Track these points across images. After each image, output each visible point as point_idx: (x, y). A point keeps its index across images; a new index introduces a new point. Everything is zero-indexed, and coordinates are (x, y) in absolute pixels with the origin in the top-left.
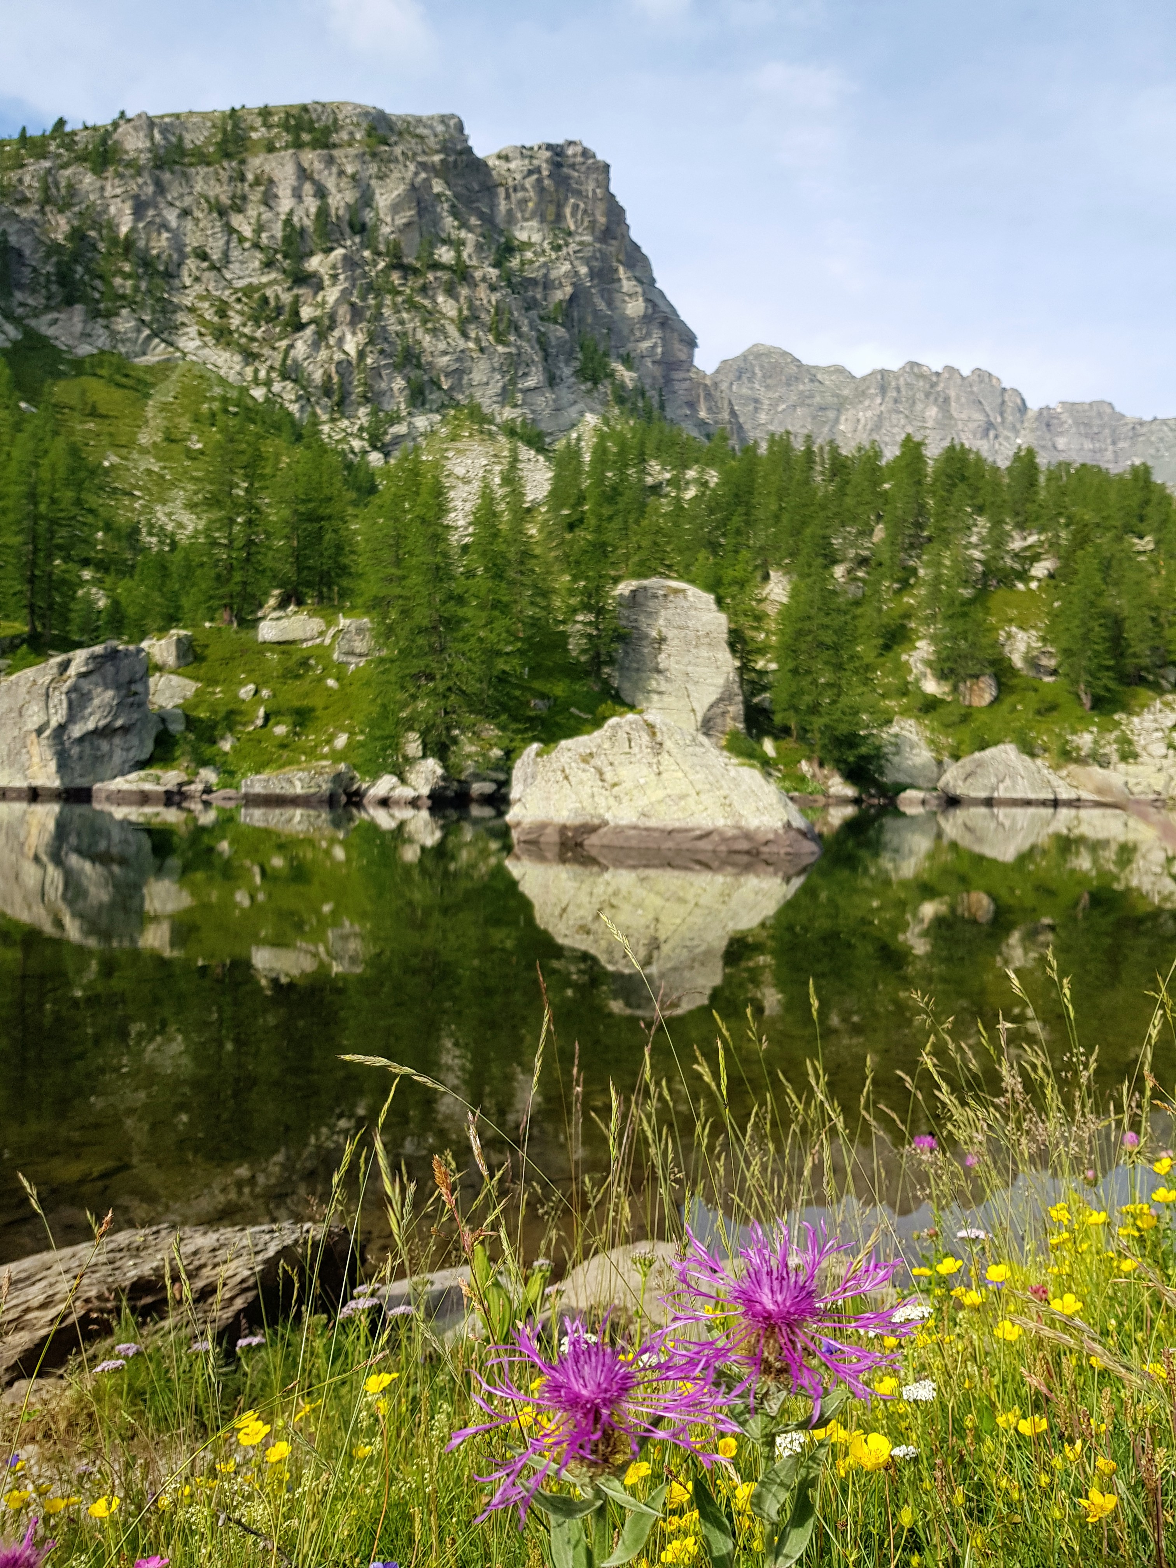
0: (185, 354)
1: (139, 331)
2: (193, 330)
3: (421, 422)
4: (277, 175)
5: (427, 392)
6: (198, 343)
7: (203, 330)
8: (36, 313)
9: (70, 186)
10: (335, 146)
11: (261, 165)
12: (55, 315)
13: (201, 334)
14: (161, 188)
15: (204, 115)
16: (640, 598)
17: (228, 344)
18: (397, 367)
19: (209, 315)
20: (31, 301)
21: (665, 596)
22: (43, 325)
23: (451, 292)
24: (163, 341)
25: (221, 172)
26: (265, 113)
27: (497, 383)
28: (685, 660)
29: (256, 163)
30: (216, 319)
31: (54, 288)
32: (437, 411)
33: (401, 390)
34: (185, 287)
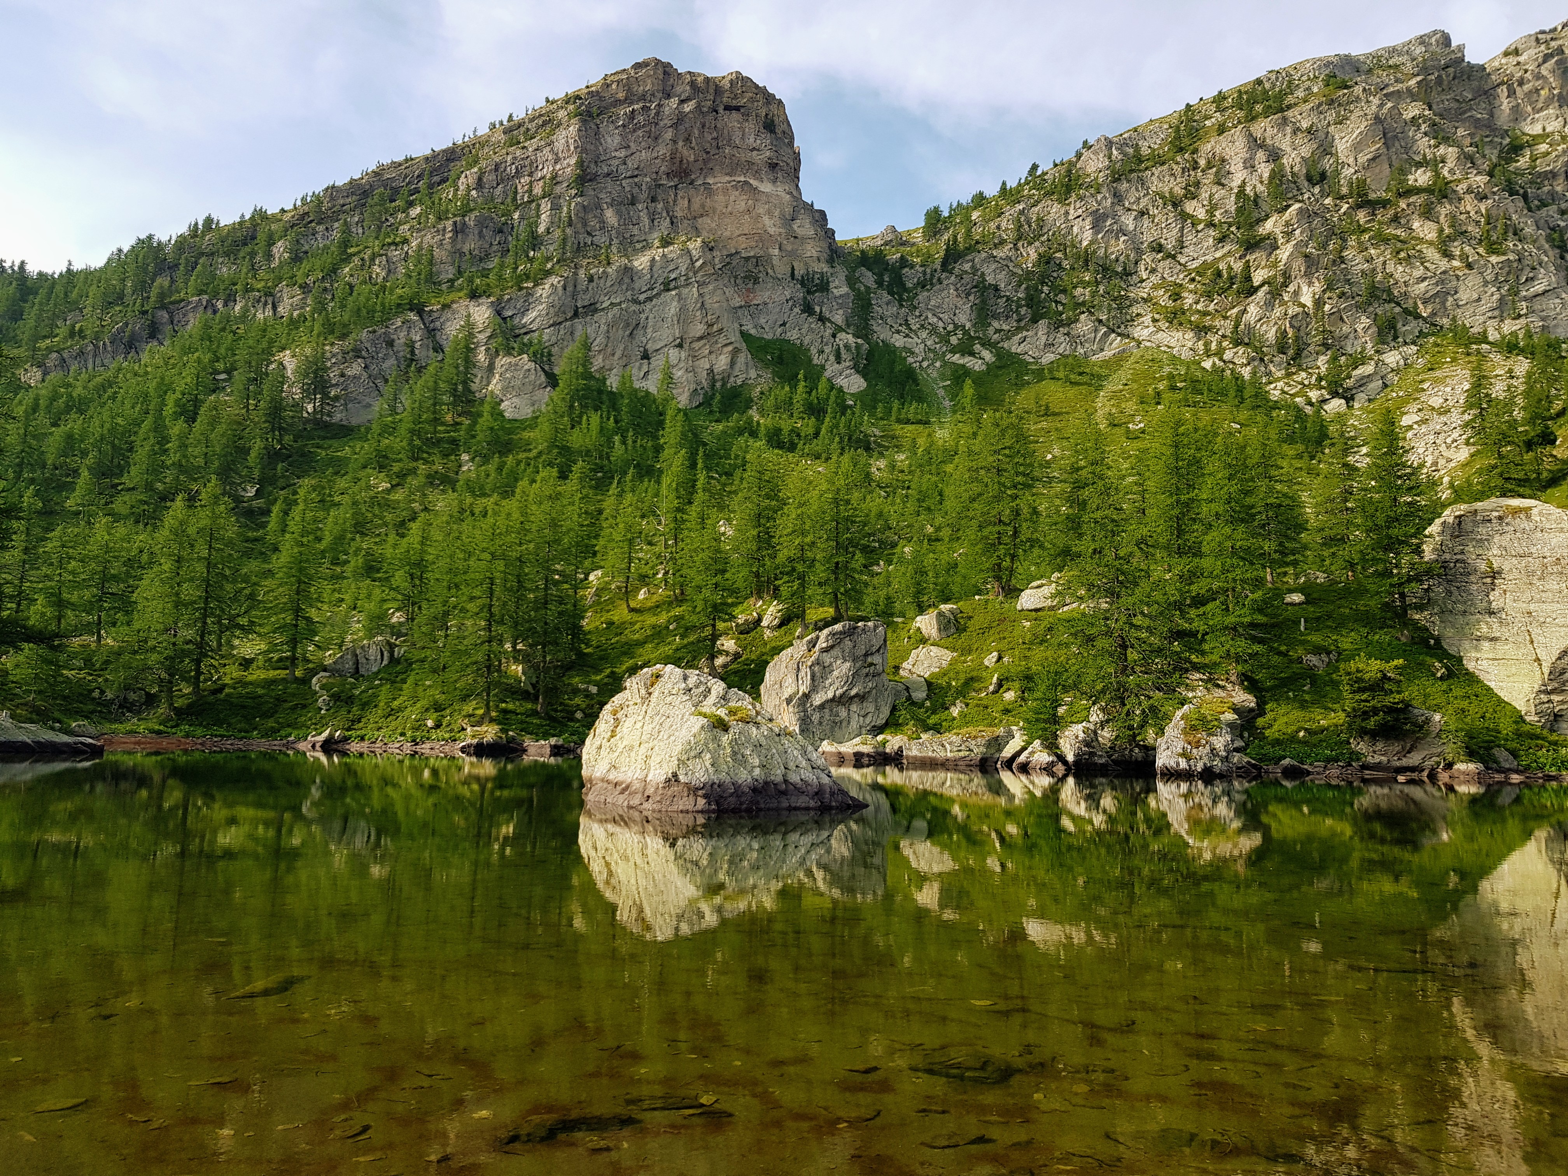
0: (1139, 343)
1: (1096, 331)
2: (1147, 320)
3: (1392, 358)
4: (1228, 153)
5: (1399, 325)
6: (1152, 329)
7: (1157, 316)
8: (1008, 335)
9: (1040, 220)
10: (1289, 107)
11: (1213, 148)
12: (1025, 333)
13: (1155, 321)
14: (1118, 197)
15: (1161, 120)
16: (1468, 526)
17: (1181, 324)
18: (1361, 308)
19: (1164, 300)
20: (1006, 327)
21: (1500, 518)
22: (1014, 346)
23: (1428, 213)
24: (1119, 335)
25: (1175, 167)
26: (1220, 98)
27: (1492, 297)
28: (1527, 596)
29: (1208, 147)
30: (1170, 304)
31: (1023, 311)
32: (1414, 343)
33: (1366, 330)
34: (1142, 281)
